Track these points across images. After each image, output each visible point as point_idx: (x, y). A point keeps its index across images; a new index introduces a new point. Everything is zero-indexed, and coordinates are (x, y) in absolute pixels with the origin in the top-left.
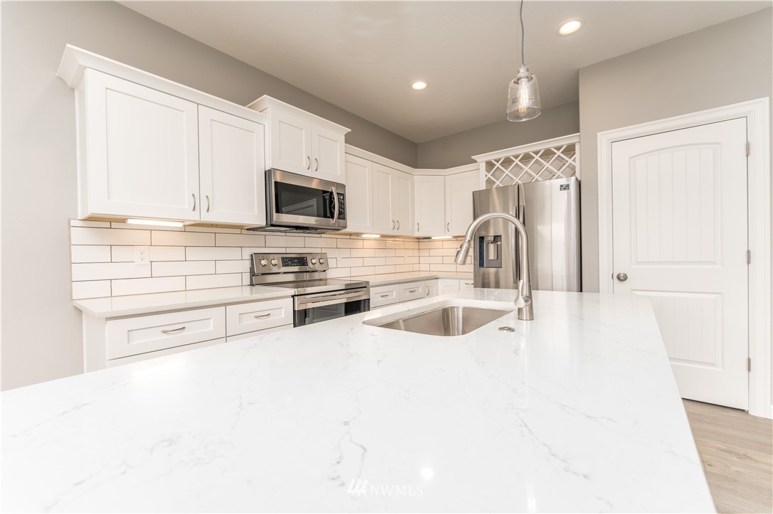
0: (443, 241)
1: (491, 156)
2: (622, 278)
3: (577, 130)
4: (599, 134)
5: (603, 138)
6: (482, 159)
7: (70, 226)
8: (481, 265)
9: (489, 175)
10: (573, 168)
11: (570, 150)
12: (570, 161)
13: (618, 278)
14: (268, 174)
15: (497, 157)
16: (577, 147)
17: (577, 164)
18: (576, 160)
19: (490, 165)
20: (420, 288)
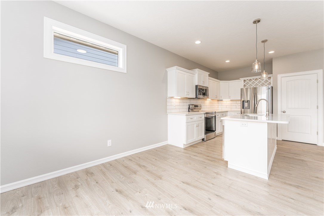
0: (226, 101)
1: (246, 79)
2: (284, 112)
3: (272, 74)
4: (278, 75)
5: (279, 76)
6: (242, 79)
7: (167, 98)
8: (243, 108)
9: (245, 84)
10: (270, 83)
11: (269, 78)
12: (270, 81)
13: (283, 112)
14: (196, 86)
16: (272, 78)
17: (272, 82)
20: (224, 114)
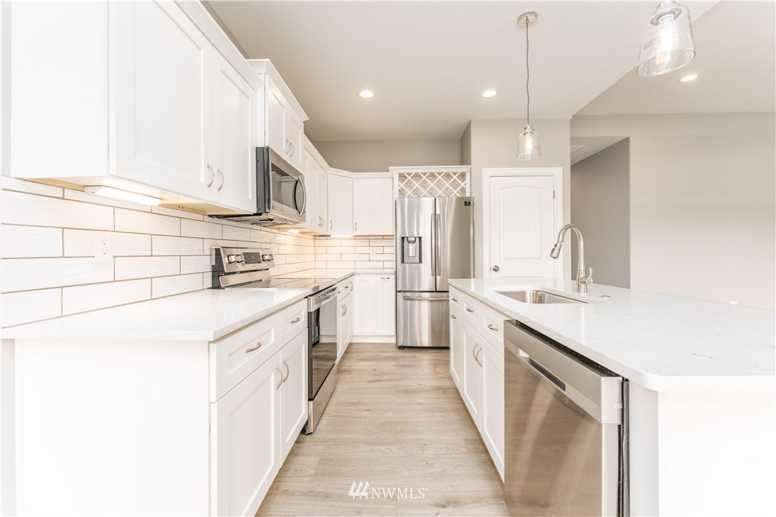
0: (341, 239)
1: (403, 169)
2: (496, 269)
3: (468, 164)
4: (483, 169)
5: (486, 173)
6: (395, 171)
8: (403, 261)
9: (402, 185)
10: (465, 190)
11: (463, 176)
12: (463, 184)
15: (409, 171)
16: (468, 176)
18: (466, 184)
19: (402, 176)
